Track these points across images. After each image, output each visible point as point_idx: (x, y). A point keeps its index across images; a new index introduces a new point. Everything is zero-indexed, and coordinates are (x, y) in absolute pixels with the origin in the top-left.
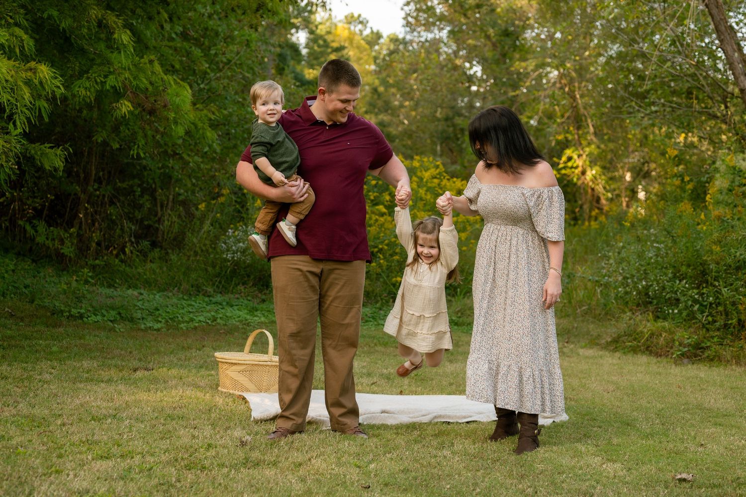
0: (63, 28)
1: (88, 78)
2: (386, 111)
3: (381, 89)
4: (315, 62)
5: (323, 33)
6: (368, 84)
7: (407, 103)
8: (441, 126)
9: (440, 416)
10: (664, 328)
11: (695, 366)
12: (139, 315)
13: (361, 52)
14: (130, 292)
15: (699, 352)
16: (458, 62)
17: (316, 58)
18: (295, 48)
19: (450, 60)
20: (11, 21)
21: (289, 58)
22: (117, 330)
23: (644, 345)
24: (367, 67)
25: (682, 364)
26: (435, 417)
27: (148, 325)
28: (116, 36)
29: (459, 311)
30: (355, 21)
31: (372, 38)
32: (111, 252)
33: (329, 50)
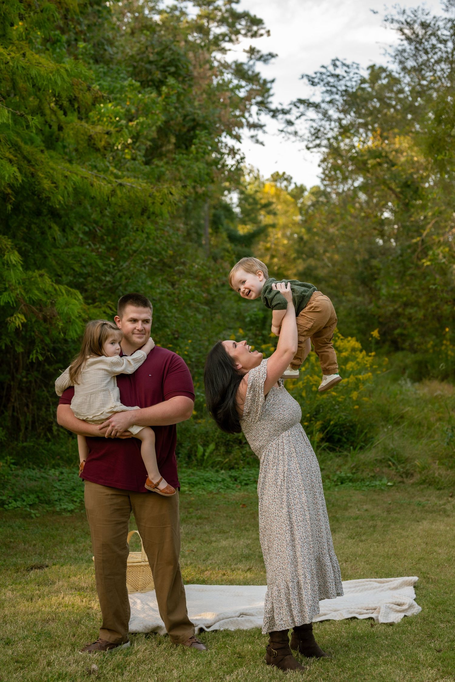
3: (307, 237)
4: (247, 219)
5: (252, 192)
6: (297, 233)
8: (360, 268)
12: (56, 497)
13: (288, 205)
14: (52, 472)
17: (248, 215)
18: (227, 209)
21: (223, 217)
22: (33, 515)
24: (295, 218)
27: (64, 507)
28: (6, 257)
29: (354, 467)
30: (280, 179)
31: (297, 192)
33: (259, 206)
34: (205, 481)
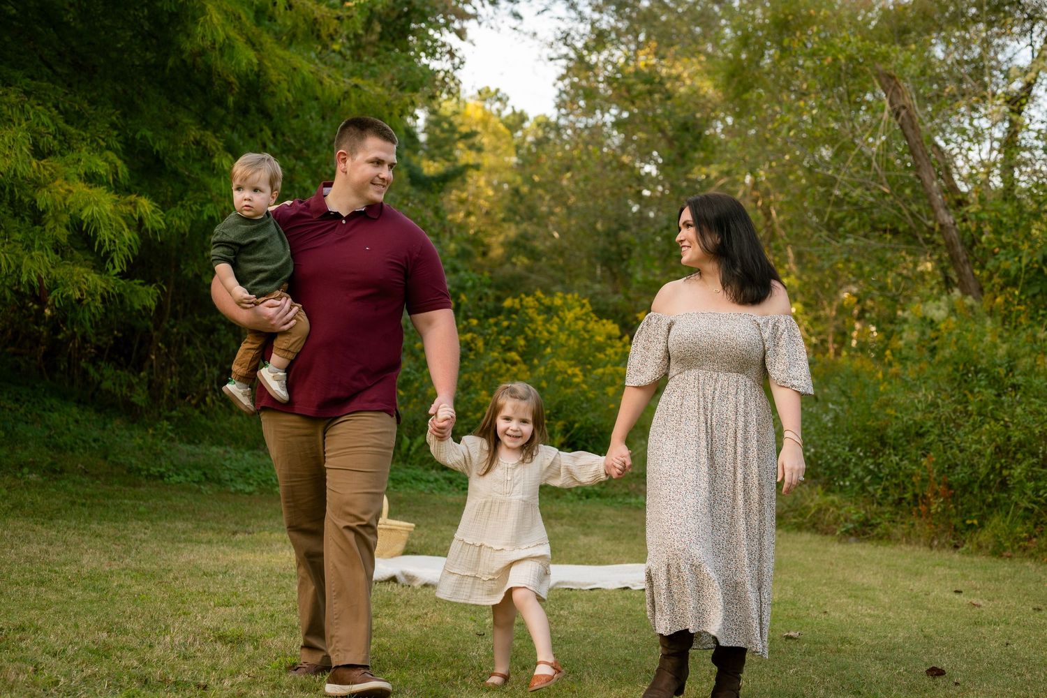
0: (157, 152)
1: (182, 206)
2: (530, 219)
3: (525, 189)
4: (436, 152)
5: (448, 113)
6: (508, 182)
7: (557, 210)
8: (602, 243)
9: (563, 583)
10: (833, 502)
11: (860, 545)
12: (227, 477)
13: (499, 139)
14: (214, 449)
15: (868, 529)
16: (626, 159)
17: (439, 147)
18: (410, 133)
19: (615, 156)
20: (103, 144)
22: (204, 492)
23: (810, 521)
24: (507, 159)
25: (847, 542)
26: (558, 583)
27: (239, 487)
28: (216, 160)
30: (491, 98)
31: (514, 121)
32: (189, 401)
33: (457, 136)
34: (414, 479)
